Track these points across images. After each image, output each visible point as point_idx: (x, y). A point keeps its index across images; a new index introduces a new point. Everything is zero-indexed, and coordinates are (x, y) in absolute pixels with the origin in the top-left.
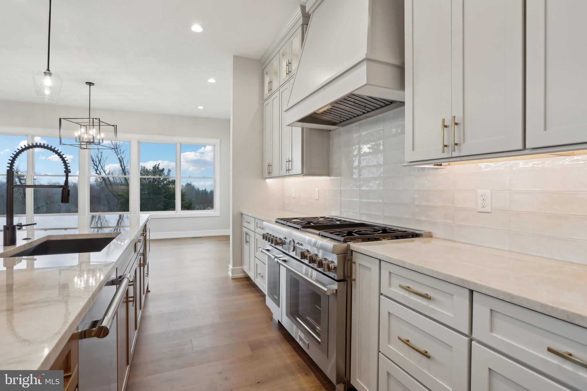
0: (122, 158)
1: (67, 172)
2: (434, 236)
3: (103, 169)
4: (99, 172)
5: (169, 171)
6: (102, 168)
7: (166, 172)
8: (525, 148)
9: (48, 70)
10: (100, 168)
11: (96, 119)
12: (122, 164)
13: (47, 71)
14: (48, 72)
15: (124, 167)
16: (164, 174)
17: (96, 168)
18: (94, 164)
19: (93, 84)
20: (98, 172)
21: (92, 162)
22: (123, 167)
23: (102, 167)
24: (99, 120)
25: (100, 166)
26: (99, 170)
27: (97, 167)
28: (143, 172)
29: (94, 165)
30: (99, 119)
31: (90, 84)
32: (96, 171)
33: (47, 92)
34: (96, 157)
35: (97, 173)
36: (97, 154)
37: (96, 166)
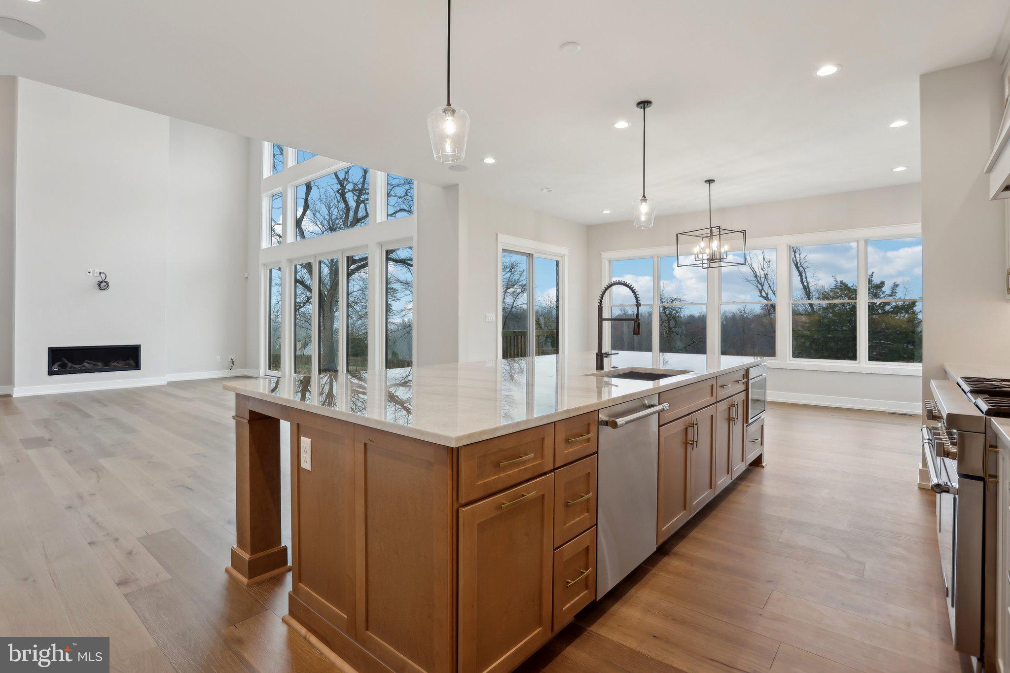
0: (803, 268)
1: (638, 305)
3: (771, 289)
4: (766, 293)
5: (896, 286)
6: (770, 286)
7: (887, 289)
9: (644, 196)
10: (766, 287)
11: (715, 227)
12: (804, 277)
13: (643, 198)
15: (808, 283)
16: (884, 292)
17: (761, 288)
18: (758, 281)
19: (713, 181)
20: (763, 294)
21: (754, 279)
22: (805, 284)
23: (769, 284)
24: (720, 229)
25: (766, 283)
26: (764, 291)
27: (762, 286)
28: (838, 291)
29: (756, 283)
30: (719, 227)
31: (710, 182)
32: (761, 292)
33: (643, 218)
34: (761, 271)
35: (762, 296)
36: (762, 265)
37: (761, 284)
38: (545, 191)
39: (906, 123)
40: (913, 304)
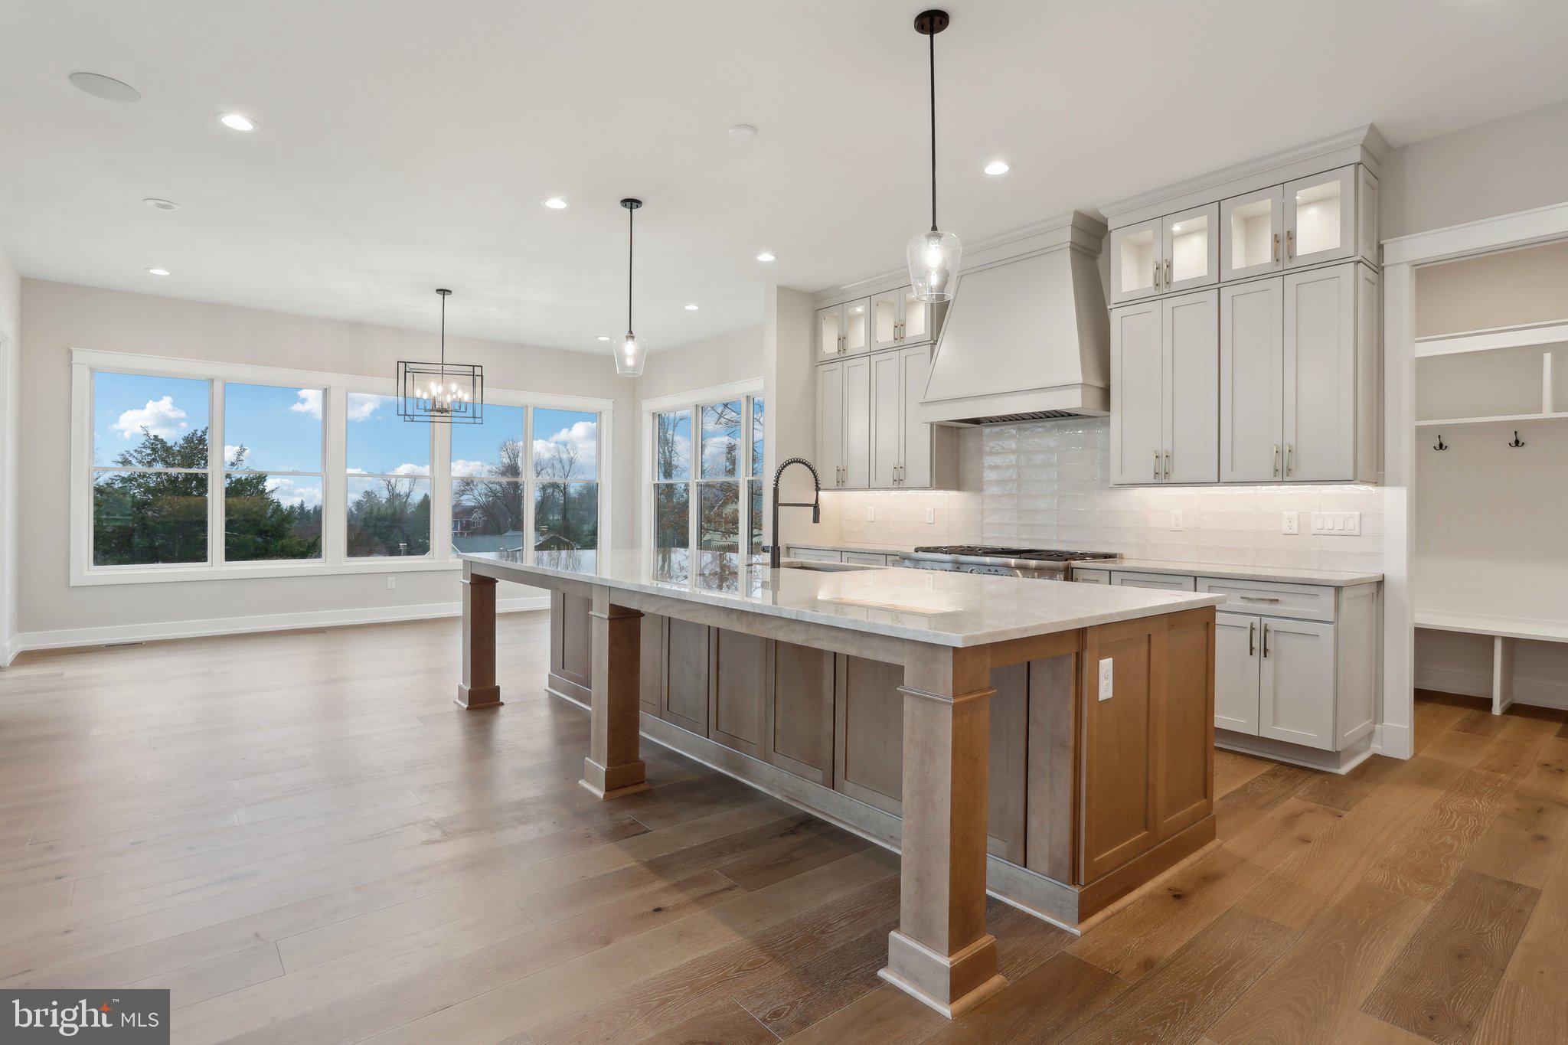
2: (1124, 557)
8: (1219, 481)
9: (631, 332)
14: (631, 335)
19: (450, 292)
31: (444, 292)
33: (630, 362)
38: (151, 203)
39: (697, 308)
40: (262, 478)
